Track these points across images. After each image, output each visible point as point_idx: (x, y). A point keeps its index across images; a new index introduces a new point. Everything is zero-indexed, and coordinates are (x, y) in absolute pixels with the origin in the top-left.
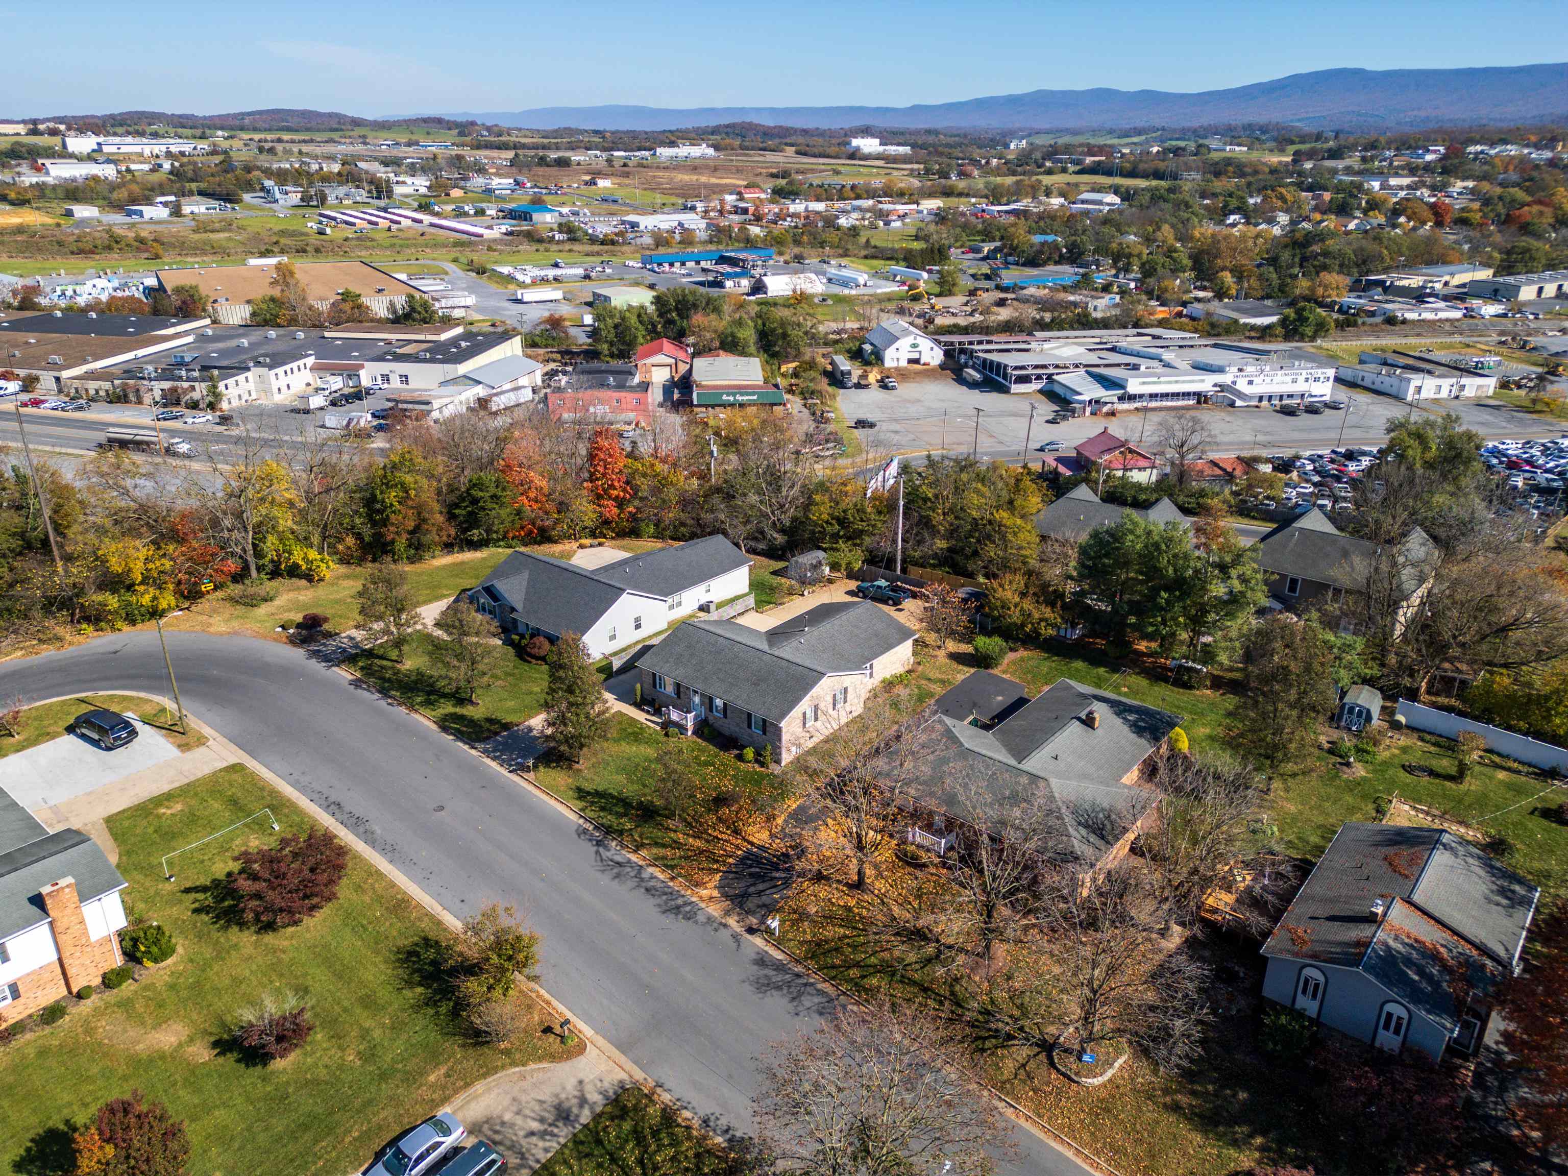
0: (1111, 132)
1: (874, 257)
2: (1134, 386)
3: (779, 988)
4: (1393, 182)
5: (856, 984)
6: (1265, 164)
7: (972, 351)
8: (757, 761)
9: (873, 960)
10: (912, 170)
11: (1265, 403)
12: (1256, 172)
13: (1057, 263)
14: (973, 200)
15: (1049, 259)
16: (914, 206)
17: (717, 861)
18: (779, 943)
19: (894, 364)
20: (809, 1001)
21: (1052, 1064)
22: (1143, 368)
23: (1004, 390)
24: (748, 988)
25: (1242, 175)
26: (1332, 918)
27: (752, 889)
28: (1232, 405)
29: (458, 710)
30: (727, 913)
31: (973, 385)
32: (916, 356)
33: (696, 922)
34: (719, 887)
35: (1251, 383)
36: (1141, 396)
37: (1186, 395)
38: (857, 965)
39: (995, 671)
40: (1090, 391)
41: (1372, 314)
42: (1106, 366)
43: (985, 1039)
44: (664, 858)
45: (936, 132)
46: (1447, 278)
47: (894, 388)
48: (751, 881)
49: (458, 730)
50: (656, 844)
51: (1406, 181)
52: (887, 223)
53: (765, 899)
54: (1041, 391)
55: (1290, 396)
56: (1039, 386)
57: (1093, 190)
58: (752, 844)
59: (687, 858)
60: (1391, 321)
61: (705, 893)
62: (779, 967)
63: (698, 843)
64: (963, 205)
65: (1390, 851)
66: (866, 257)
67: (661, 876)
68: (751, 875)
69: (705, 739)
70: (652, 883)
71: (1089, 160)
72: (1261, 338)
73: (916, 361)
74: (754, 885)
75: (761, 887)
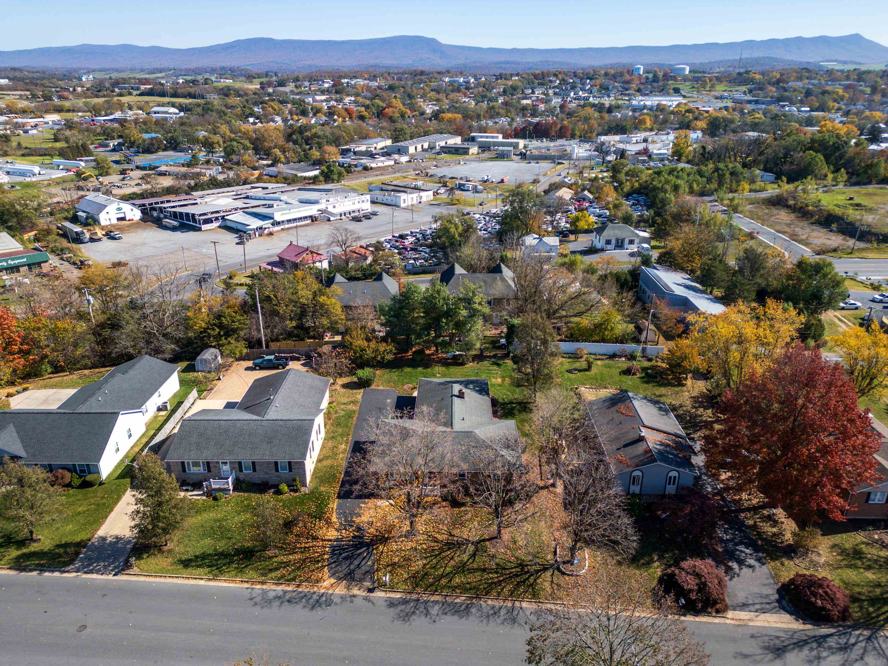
0: (142, 70)
1: (29, 155)
2: (278, 217)
3: (413, 613)
4: (318, 98)
5: (449, 587)
6: (250, 89)
7: (160, 208)
8: (291, 490)
9: (448, 569)
10: (21, 96)
11: (343, 217)
12: (246, 94)
13: (164, 150)
14: (80, 114)
15: (159, 148)
16: (41, 119)
17: (318, 561)
18: (392, 588)
19: (108, 223)
20: (435, 610)
21: (563, 573)
22: (275, 206)
23: (200, 229)
24: (398, 623)
25: (240, 96)
26: (625, 446)
27: (352, 567)
28: (329, 220)
29: (25, 550)
30: (348, 588)
31: (174, 229)
32: (122, 215)
33: (336, 604)
34: (332, 575)
35: (334, 207)
36: (283, 222)
37: (306, 218)
38: (442, 576)
39: (373, 387)
40: (254, 223)
41: (356, 166)
42: (252, 207)
43: (528, 579)
44: (283, 577)
45: (20, 70)
46: (375, 145)
47: (120, 238)
48: (348, 562)
49: (38, 565)
50: (271, 571)
51: (324, 97)
52: (26, 132)
53: (364, 569)
54: (219, 227)
55: (354, 212)
56: (218, 224)
57: (159, 105)
58: (330, 540)
59: (299, 568)
60: (366, 168)
61: (326, 584)
62: (405, 602)
63: (297, 557)
64: (76, 117)
65: (616, 408)
66: (23, 155)
67: (290, 588)
68: (346, 558)
69: (245, 491)
70: (287, 597)
71: (143, 87)
72: (314, 183)
73: (123, 219)
74: (351, 563)
75: (356, 562)
